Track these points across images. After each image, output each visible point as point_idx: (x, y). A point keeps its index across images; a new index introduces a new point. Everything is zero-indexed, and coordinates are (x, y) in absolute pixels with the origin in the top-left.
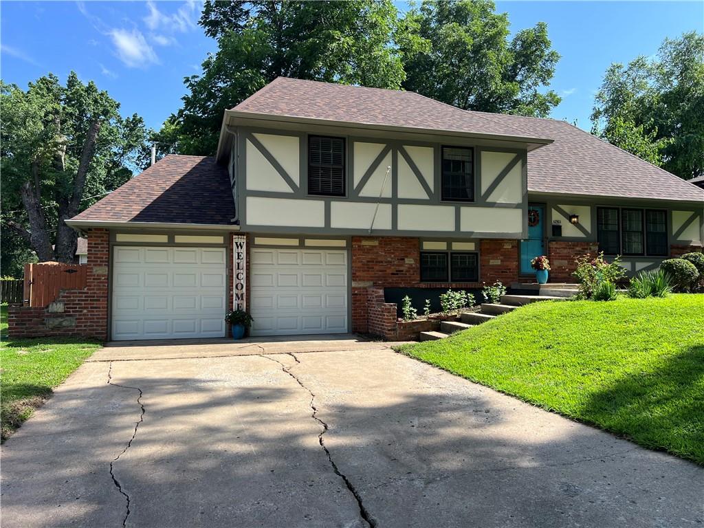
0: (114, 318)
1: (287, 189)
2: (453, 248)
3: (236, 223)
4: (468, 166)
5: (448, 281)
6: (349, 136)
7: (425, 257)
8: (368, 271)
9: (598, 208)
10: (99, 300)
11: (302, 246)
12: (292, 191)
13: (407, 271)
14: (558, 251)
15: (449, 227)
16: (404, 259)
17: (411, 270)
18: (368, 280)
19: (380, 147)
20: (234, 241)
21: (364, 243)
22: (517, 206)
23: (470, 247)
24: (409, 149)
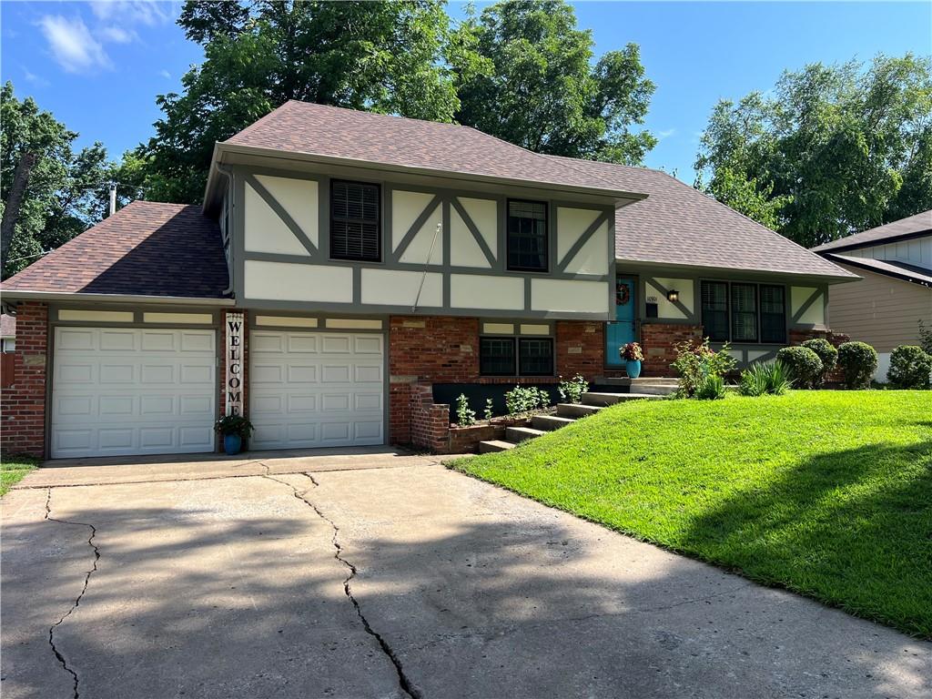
0: (54, 427)
1: (302, 251)
2: (522, 332)
3: (230, 296)
4: (540, 225)
5: (514, 374)
6: (385, 182)
7: (485, 343)
8: (412, 361)
9: (702, 282)
10: (33, 403)
11: (322, 328)
12: (309, 254)
13: (463, 362)
14: (653, 336)
15: (517, 304)
16: (459, 346)
17: (469, 361)
18: (413, 374)
19: (427, 199)
20: (227, 319)
21: (407, 324)
22: (603, 279)
23: (543, 330)
24: (466, 202)
